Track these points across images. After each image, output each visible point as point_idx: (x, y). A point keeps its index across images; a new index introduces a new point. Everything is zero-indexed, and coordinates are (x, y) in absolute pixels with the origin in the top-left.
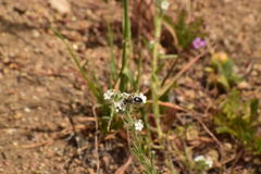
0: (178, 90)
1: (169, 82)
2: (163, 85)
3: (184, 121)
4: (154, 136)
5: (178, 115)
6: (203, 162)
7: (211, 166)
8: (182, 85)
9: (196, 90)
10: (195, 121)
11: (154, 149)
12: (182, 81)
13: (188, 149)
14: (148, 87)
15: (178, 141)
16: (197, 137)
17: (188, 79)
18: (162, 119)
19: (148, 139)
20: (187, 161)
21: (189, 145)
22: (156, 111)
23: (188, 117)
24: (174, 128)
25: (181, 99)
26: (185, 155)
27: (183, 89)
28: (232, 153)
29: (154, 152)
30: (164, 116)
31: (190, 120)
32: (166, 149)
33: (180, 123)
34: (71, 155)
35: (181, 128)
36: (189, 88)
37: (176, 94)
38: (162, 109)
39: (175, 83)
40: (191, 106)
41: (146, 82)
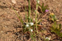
0: (42, 22)
1: (40, 20)
2: (38, 21)
3: (43, 29)
4: (36, 33)
5: (42, 28)
6: (48, 39)
7: (50, 40)
8: (43, 21)
9: (46, 22)
10: (46, 29)
11: (36, 36)
12: (43, 20)
13: (44, 36)
14: (35, 21)
15: (42, 34)
16: (46, 33)
17: (44, 19)
18: (38, 29)
19: (35, 34)
20: (44, 38)
21: (44, 35)
22: (37, 27)
23: (44, 28)
24: (41, 31)
25: (43, 24)
26: (43, 37)
27: (43, 22)
28: (55, 37)
29: (36, 37)
30: (39, 28)
31: (45, 29)
32: (39, 36)
33: (42, 30)
34: (16, 37)
35: (43, 31)
36: (45, 21)
37: (42, 23)
38: (38, 26)
39: (41, 20)
40: (45, 26)
41: (34, 20)
